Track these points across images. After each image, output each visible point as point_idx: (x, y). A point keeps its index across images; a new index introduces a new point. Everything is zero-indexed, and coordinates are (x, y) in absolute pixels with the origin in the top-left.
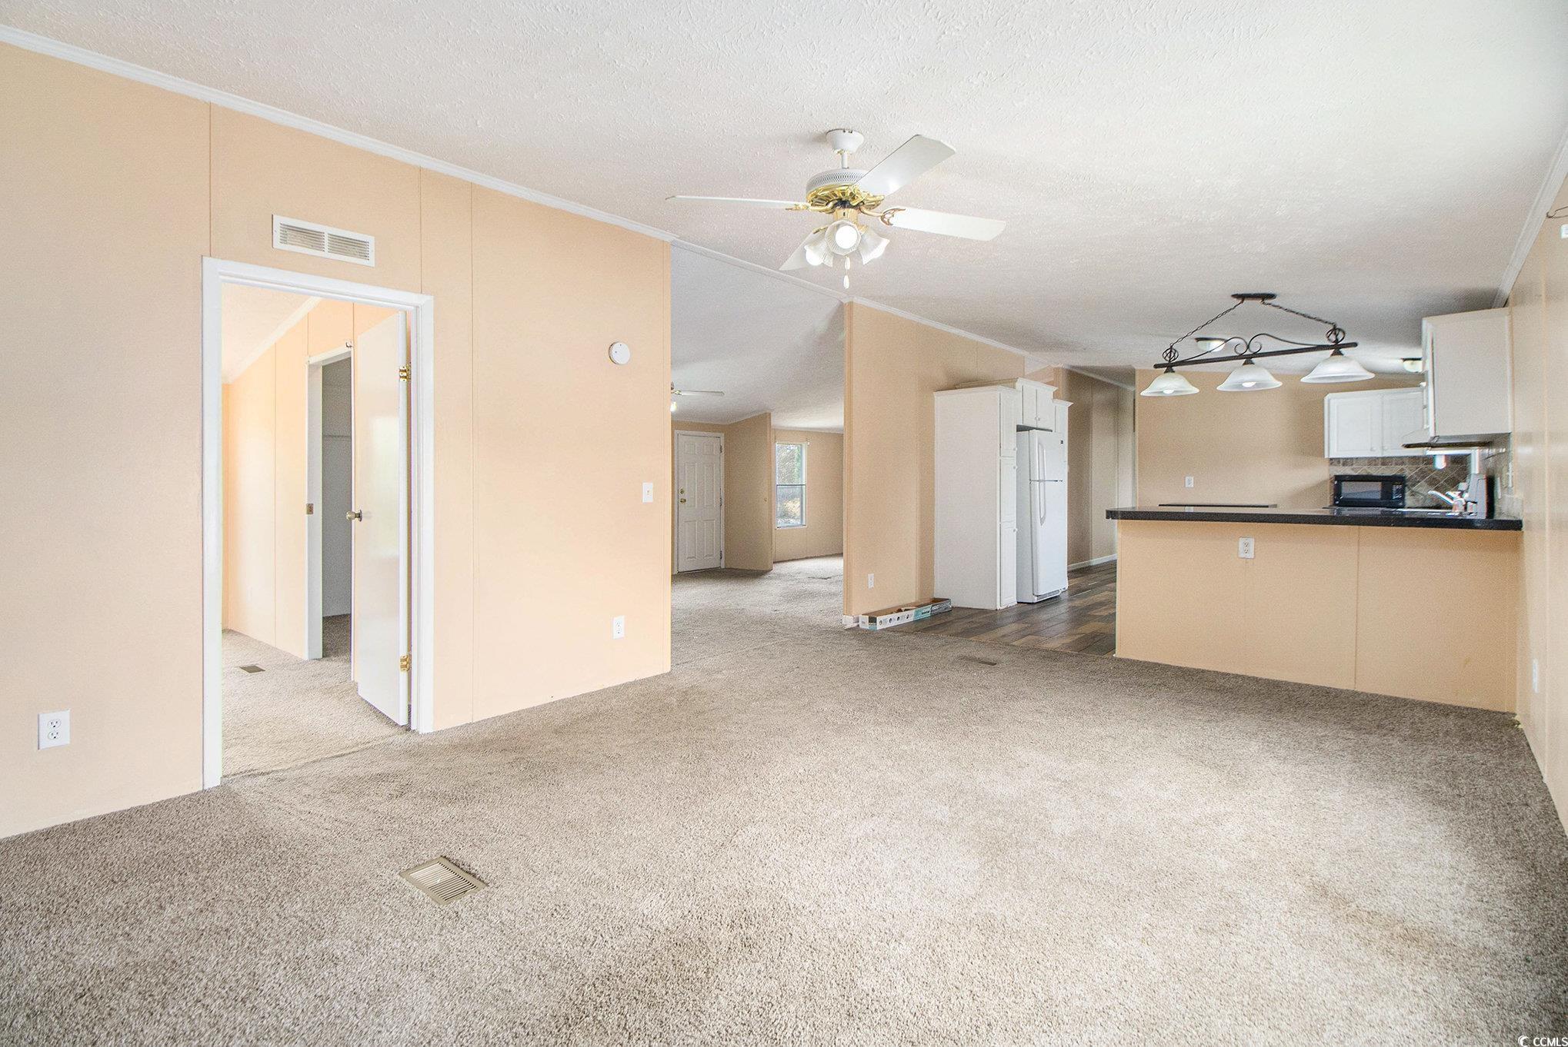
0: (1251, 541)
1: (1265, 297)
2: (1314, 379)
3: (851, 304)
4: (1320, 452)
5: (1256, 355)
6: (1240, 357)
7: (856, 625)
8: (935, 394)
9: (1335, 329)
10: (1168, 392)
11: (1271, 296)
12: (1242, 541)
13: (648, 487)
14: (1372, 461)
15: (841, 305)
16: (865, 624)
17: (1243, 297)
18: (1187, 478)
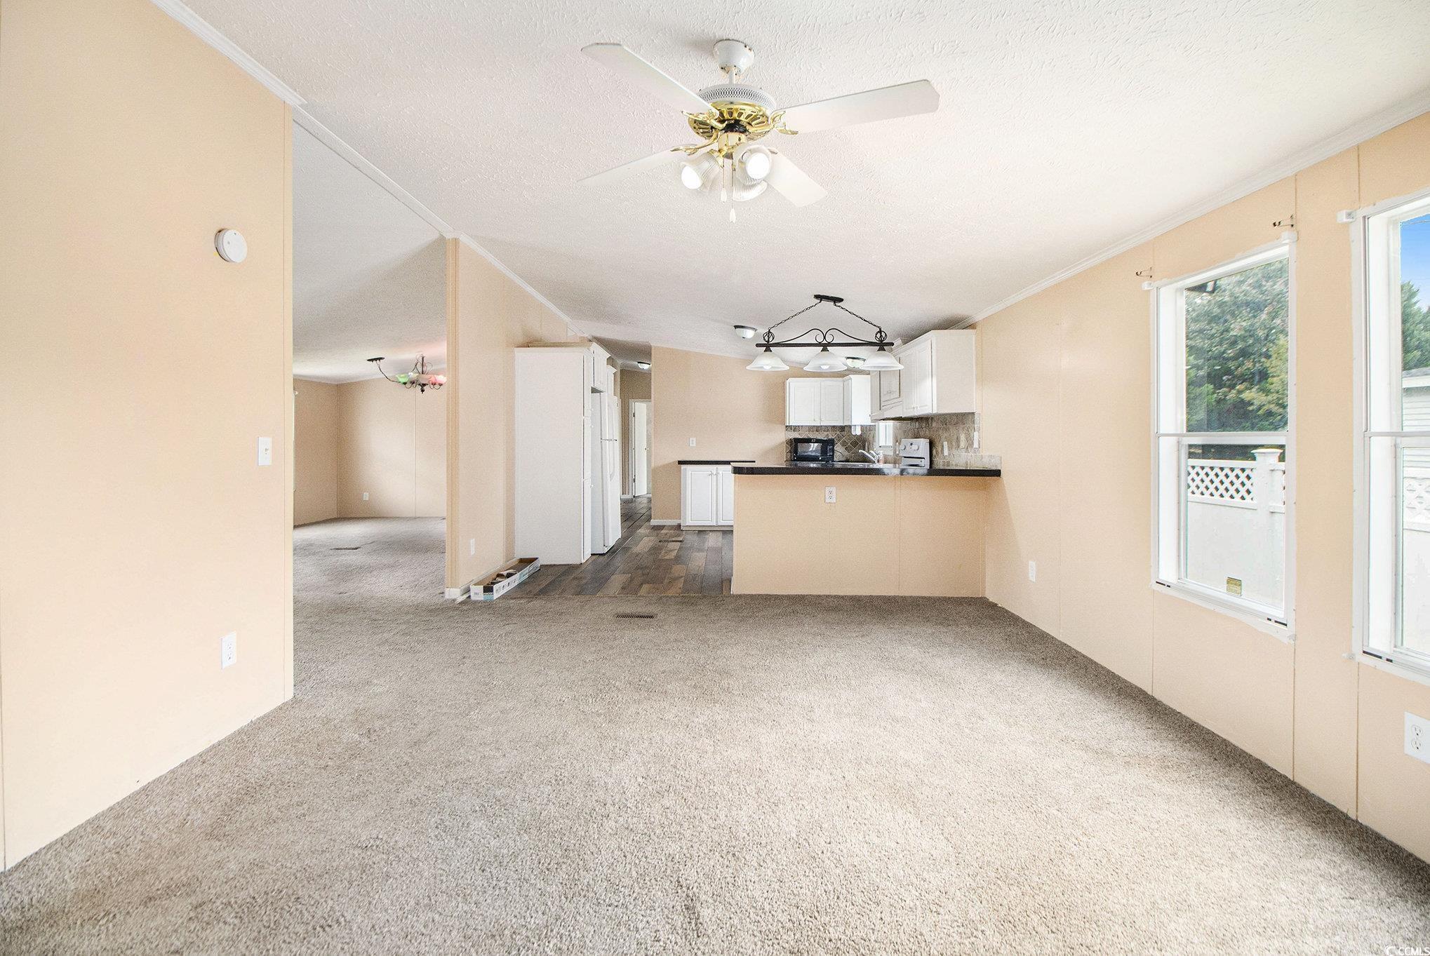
0: (834, 489)
1: (837, 300)
2: (868, 367)
3: (456, 241)
4: (783, 422)
5: (830, 344)
6: (819, 344)
7: (465, 596)
8: (517, 350)
9: (880, 332)
10: (767, 368)
11: (841, 300)
12: (828, 489)
13: (265, 442)
14: (811, 428)
15: (442, 239)
16: (478, 594)
17: (820, 297)
18: (691, 439)
